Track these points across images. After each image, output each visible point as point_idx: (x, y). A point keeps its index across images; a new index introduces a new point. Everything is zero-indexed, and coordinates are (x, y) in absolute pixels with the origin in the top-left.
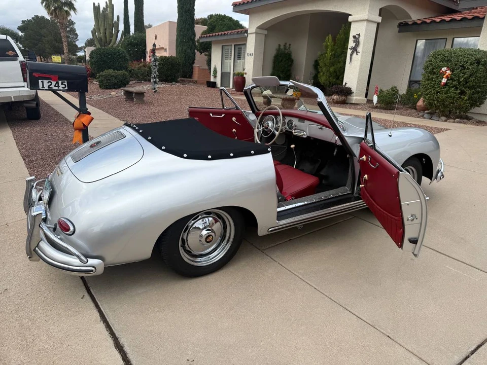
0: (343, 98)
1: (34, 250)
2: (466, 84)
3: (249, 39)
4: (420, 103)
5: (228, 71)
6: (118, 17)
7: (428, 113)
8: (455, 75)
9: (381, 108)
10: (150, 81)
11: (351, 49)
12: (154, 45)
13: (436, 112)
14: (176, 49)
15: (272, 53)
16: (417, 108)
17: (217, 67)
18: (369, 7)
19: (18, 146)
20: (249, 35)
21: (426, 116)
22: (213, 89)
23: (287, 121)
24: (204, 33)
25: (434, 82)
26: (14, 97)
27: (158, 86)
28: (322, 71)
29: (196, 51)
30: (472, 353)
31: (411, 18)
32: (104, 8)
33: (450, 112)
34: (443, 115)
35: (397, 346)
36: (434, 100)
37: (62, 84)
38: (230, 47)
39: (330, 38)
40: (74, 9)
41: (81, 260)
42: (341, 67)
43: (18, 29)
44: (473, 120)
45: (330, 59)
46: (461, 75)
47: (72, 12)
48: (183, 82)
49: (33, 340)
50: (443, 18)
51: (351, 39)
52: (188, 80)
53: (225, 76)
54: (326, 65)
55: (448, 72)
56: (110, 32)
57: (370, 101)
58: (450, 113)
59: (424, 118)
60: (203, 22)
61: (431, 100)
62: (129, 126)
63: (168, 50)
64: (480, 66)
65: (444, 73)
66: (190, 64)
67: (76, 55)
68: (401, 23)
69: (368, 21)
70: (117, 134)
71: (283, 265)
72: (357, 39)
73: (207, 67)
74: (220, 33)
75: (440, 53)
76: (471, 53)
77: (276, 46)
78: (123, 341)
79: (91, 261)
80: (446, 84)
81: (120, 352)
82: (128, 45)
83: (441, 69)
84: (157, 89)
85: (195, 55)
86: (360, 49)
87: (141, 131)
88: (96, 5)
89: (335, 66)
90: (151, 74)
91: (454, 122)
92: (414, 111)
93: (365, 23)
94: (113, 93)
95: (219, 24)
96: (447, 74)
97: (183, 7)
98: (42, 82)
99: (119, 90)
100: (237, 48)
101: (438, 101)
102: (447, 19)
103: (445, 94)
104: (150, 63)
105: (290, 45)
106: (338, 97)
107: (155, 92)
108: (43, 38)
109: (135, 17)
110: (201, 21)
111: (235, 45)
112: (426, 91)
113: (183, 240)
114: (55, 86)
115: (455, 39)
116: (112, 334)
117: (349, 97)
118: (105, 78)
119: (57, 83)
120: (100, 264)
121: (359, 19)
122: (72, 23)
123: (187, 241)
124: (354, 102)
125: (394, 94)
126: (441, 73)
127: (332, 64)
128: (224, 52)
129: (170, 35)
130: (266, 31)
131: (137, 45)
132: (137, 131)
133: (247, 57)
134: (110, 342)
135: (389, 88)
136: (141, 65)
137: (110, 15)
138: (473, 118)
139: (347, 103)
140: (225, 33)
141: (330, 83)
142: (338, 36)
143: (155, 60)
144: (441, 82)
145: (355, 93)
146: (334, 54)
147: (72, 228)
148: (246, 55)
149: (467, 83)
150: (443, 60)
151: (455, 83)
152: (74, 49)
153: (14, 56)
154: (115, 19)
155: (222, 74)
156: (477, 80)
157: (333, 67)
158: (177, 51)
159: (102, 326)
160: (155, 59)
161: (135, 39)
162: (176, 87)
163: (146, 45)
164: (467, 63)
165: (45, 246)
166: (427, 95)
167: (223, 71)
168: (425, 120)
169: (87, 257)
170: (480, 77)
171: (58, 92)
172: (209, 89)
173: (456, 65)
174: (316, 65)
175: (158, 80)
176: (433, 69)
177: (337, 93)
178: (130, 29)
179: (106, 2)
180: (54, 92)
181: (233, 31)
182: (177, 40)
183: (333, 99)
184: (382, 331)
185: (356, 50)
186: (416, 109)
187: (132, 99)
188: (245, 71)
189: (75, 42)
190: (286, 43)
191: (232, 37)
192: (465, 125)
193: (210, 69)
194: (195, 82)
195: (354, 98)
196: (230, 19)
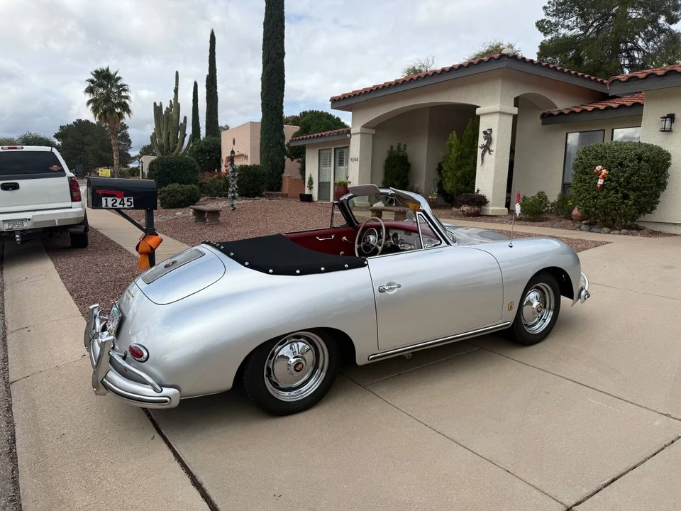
0: (476, 208)
1: (102, 382)
2: (628, 185)
3: (352, 141)
4: (575, 212)
5: (328, 181)
6: (185, 118)
7: (586, 224)
8: (612, 174)
9: (526, 220)
10: (226, 196)
11: (482, 148)
12: (233, 152)
13: (596, 222)
14: (261, 156)
15: (383, 156)
16: (573, 217)
17: (313, 176)
18: (501, 96)
19: (62, 279)
20: (352, 136)
21: (583, 227)
22: (308, 203)
23: (391, 234)
24: (296, 134)
25: (588, 185)
26: (59, 220)
27: (238, 202)
28: (447, 176)
29: (286, 157)
30: (606, 486)
31: (556, 107)
32: (167, 108)
33: (614, 221)
34: (605, 226)
35: (516, 479)
36: (590, 207)
37: (128, 201)
38: (328, 151)
39: (455, 135)
40: (129, 111)
41: (155, 390)
42: (470, 171)
43: (54, 136)
44: (645, 231)
45: (456, 161)
46: (620, 174)
47: (126, 115)
48: (268, 196)
49: (99, 482)
50: (597, 106)
51: (481, 136)
52: (274, 194)
53: (323, 186)
54: (451, 169)
55: (604, 171)
56: (174, 136)
57: (511, 212)
58: (614, 223)
59: (582, 230)
60: (295, 121)
61: (586, 206)
62: (209, 243)
63: (249, 157)
64: (643, 163)
65: (599, 173)
66: (279, 174)
67: (127, 167)
68: (544, 114)
69: (500, 113)
70: (195, 252)
71: (389, 401)
72: (488, 135)
73: (300, 177)
74: (316, 135)
75: (591, 149)
76: (629, 147)
77: (388, 148)
78: (201, 478)
79: (166, 391)
80: (603, 186)
81: (198, 489)
82: (198, 152)
83: (595, 168)
84: (235, 206)
85: (284, 162)
86: (493, 147)
87: (222, 247)
88: (158, 104)
89: (463, 169)
90: (228, 187)
91: (620, 234)
92: (570, 222)
93: (497, 117)
94: (179, 213)
95: (314, 123)
96: (603, 174)
97: (268, 104)
98: (106, 200)
99: (187, 209)
100: (338, 152)
101: (596, 209)
102: (602, 107)
103: (604, 198)
104: (227, 173)
105: (405, 145)
106: (469, 208)
107: (233, 210)
108: (86, 147)
109: (207, 118)
110: (291, 119)
111: (335, 149)
112: (579, 196)
113: (268, 369)
114: (120, 204)
115: (615, 131)
116: (189, 472)
117: (483, 207)
118: (169, 194)
119: (123, 200)
120: (175, 394)
121: (489, 111)
122: (125, 127)
123: (273, 370)
124: (490, 214)
125: (542, 202)
126: (596, 173)
127: (460, 167)
128: (322, 158)
129: (251, 139)
130: (374, 130)
131: (209, 151)
132: (218, 248)
133: (350, 162)
134: (188, 480)
135: (535, 194)
136: (215, 177)
137: (175, 117)
138: (645, 228)
139: (482, 215)
140: (322, 135)
141: (458, 191)
142: (465, 132)
143: (234, 171)
144: (597, 183)
145: (491, 202)
146: (461, 155)
147: (145, 354)
148: (350, 160)
149: (629, 183)
150: (596, 157)
151: (613, 184)
152: (126, 159)
153: (59, 171)
154: (181, 121)
155: (320, 184)
156: (642, 180)
157: (460, 171)
158: (261, 159)
159: (177, 465)
160: (233, 169)
161: (206, 144)
162: (261, 203)
163: (220, 152)
164: (626, 159)
165: (114, 376)
166: (581, 201)
167: (321, 181)
168: (582, 232)
169: (161, 386)
170: (645, 176)
171: (123, 211)
172: (304, 203)
173: (612, 162)
174: (440, 169)
175: (237, 195)
176: (585, 168)
177: (468, 203)
178: (200, 131)
179: (171, 101)
180: (119, 211)
181: (332, 132)
182: (261, 144)
183: (463, 211)
184: (501, 466)
185: (489, 149)
186: (572, 219)
187: (204, 220)
188: (349, 180)
189: (127, 150)
190: (400, 144)
191: (331, 139)
192: (635, 237)
193: (304, 178)
194: (286, 196)
195: (491, 208)
196: (329, 117)
